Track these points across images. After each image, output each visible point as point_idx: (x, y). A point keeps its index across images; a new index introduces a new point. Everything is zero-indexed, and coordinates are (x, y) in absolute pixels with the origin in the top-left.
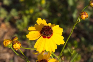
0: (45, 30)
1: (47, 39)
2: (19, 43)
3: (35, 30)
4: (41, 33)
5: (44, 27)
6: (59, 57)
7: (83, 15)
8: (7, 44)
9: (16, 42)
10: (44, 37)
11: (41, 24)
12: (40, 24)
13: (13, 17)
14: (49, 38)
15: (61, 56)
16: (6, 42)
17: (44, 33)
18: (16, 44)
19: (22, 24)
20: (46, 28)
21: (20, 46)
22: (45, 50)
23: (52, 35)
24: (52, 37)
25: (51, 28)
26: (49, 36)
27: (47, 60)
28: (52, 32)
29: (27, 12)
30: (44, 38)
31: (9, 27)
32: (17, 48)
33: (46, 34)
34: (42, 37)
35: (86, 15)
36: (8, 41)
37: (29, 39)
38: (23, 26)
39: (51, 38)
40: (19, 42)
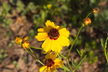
0: (52, 32)
1: (53, 40)
2: (27, 43)
3: (43, 31)
4: (49, 34)
5: (52, 29)
6: (66, 58)
7: (86, 21)
8: (19, 42)
9: (25, 42)
10: (51, 38)
11: (50, 26)
12: (48, 26)
13: (30, 11)
14: (55, 39)
15: (68, 57)
16: (17, 40)
17: (51, 35)
18: (25, 43)
19: (39, 19)
20: (53, 31)
21: (29, 46)
22: (51, 51)
23: (58, 37)
24: (58, 38)
25: (57, 31)
26: (55, 38)
27: (53, 59)
28: (59, 34)
29: (45, 7)
30: (51, 40)
31: (25, 21)
32: (25, 47)
33: (52, 36)
34: (49, 38)
35: (89, 22)
36: (19, 39)
37: (38, 40)
38: (40, 22)
39: (57, 40)
40: (27, 41)
